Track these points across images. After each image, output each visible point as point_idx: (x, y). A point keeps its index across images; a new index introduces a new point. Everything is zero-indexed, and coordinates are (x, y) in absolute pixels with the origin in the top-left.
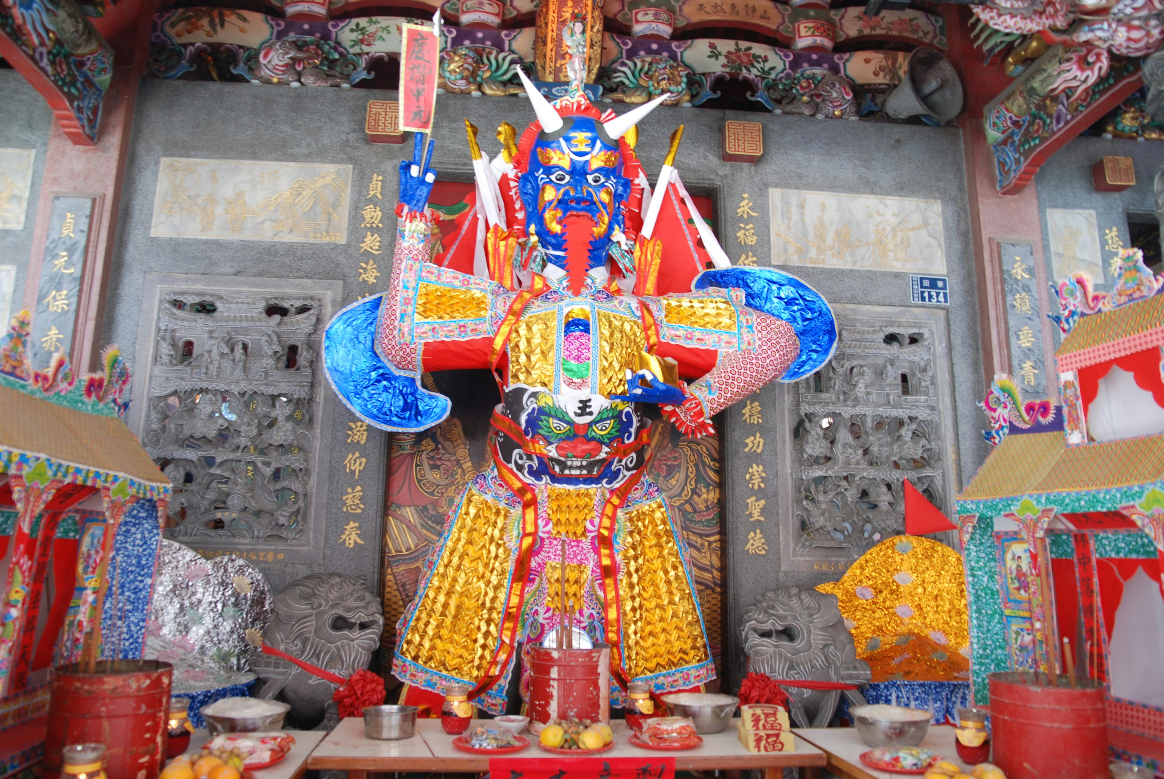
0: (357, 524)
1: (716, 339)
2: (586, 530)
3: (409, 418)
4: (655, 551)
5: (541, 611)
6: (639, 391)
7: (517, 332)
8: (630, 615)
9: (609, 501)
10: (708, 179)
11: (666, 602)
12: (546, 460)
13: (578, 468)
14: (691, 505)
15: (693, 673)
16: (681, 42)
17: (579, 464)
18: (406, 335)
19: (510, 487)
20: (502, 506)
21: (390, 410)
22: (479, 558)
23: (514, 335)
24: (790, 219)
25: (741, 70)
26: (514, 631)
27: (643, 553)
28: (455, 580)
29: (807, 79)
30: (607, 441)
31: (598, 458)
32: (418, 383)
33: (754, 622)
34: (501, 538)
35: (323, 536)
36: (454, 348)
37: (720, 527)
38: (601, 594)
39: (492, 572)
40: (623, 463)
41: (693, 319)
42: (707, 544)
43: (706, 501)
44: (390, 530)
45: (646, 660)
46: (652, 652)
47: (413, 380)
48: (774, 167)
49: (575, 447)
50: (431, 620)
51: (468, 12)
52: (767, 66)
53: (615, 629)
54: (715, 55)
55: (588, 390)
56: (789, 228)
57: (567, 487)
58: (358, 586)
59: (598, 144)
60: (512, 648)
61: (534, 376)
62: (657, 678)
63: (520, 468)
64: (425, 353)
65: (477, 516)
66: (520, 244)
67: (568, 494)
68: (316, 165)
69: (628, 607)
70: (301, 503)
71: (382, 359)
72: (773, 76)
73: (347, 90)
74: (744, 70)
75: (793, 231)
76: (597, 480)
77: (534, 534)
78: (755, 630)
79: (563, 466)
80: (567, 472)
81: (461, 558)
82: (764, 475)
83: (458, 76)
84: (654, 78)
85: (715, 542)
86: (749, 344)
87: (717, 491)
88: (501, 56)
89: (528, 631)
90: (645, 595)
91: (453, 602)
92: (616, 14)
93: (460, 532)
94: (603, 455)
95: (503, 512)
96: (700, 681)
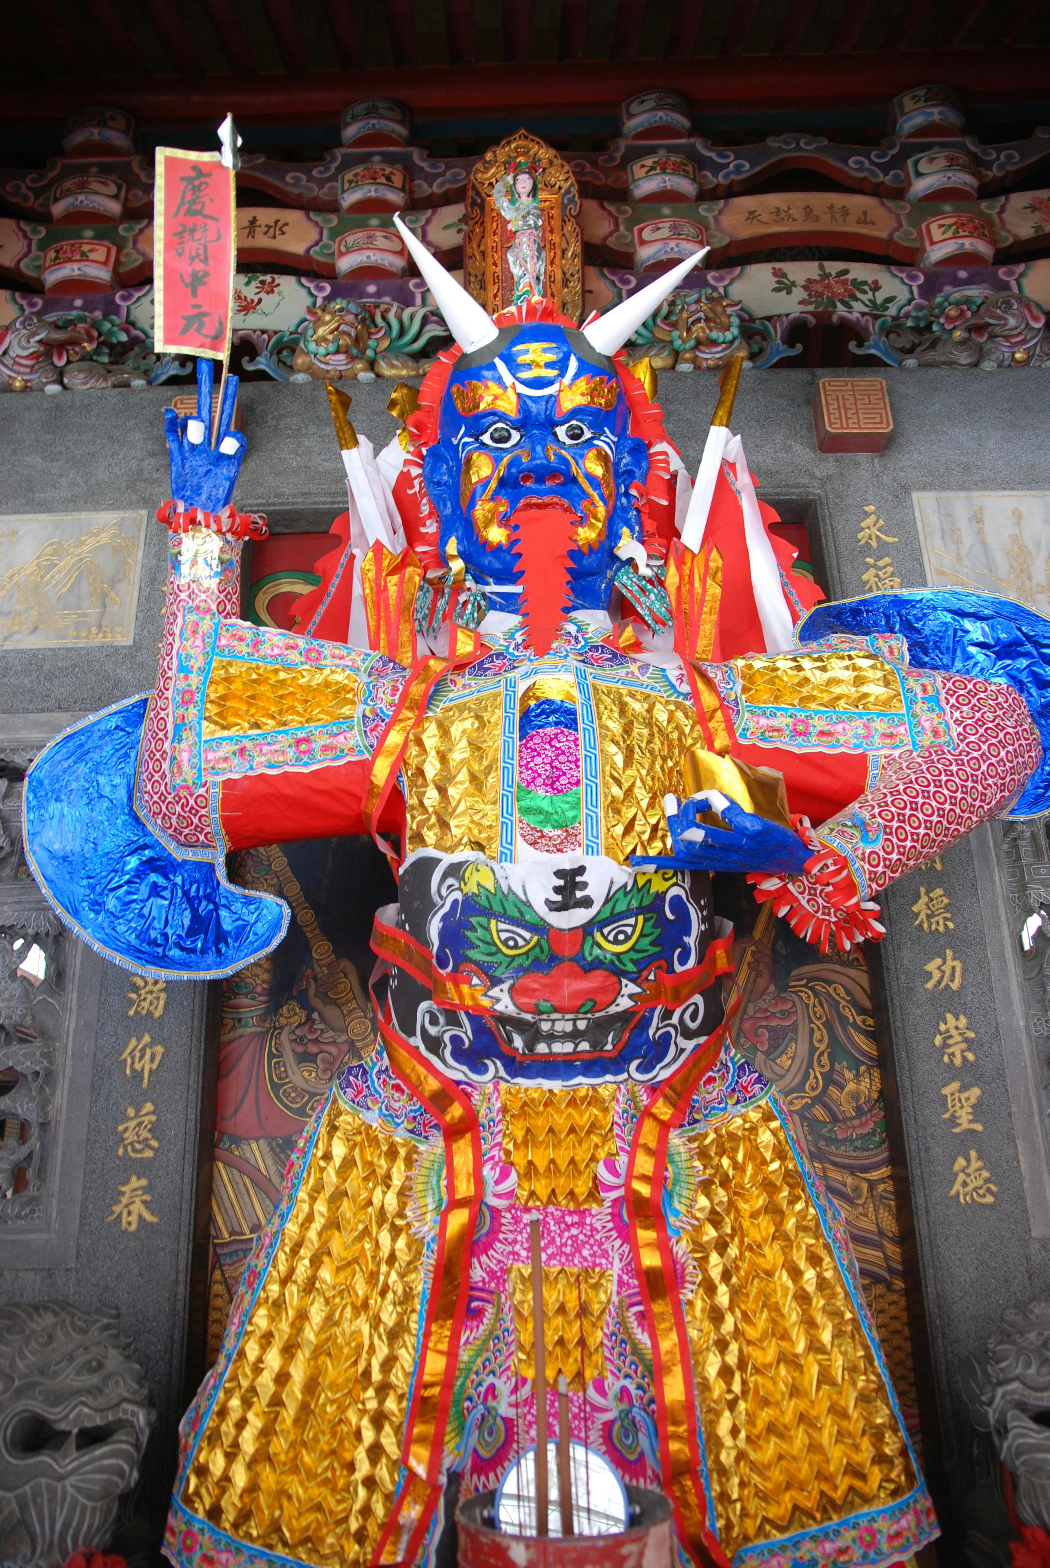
0: (144, 1182)
1: (862, 731)
2: (597, 1185)
3: (204, 951)
4: (766, 1225)
5: (503, 1387)
6: (696, 835)
7: (419, 742)
8: (718, 1388)
9: (647, 1113)
10: (797, 486)
11: (800, 1348)
12: (490, 1023)
13: (566, 1037)
14: (826, 1106)
15: (884, 1527)
16: (723, 272)
17: (569, 1027)
18: (186, 767)
19: (415, 1091)
20: (400, 1137)
21: (165, 935)
22: (356, 1261)
23: (414, 750)
24: (958, 542)
25: (835, 306)
26: (437, 1445)
27: (738, 1231)
28: (302, 1316)
29: (957, 304)
30: (631, 967)
31: (613, 1009)
32: (221, 873)
33: (1015, 1385)
34: (401, 1215)
35: (77, 1209)
36: (287, 790)
37: (891, 1149)
38: (644, 1338)
39: (383, 1294)
40: (675, 1019)
41: (805, 691)
42: (865, 1186)
43: (855, 1096)
44: (218, 1187)
45: (764, 1497)
46: (777, 1475)
47: (211, 867)
48: (915, 456)
49: (556, 987)
50: (250, 1416)
51: (348, 252)
52: (880, 297)
53: (682, 1429)
54: (784, 286)
55: (579, 851)
56: (959, 558)
57: (546, 1084)
58: (94, 1333)
59: (573, 364)
60: (436, 1488)
61: (455, 831)
62: (796, 1545)
63: (434, 1044)
64: (226, 802)
65: (348, 1163)
66: (430, 582)
67: (550, 1101)
68: (84, 515)
69: (712, 1366)
70: (34, 1143)
71: (150, 828)
72: (892, 311)
73: (142, 391)
74: (840, 306)
75: (966, 563)
76: (617, 1064)
77: (475, 1203)
78: (1021, 1406)
79: (533, 1034)
80: (542, 1048)
81: (316, 1262)
82: (971, 1035)
83: (332, 348)
84: (682, 324)
85: (882, 1180)
86: (936, 733)
87: (876, 1074)
88: (407, 312)
89: (473, 1441)
90: (752, 1333)
91: (298, 1373)
92: (606, 238)
93: (313, 1199)
94: (624, 1003)
95: (402, 1152)
96: (903, 1550)
